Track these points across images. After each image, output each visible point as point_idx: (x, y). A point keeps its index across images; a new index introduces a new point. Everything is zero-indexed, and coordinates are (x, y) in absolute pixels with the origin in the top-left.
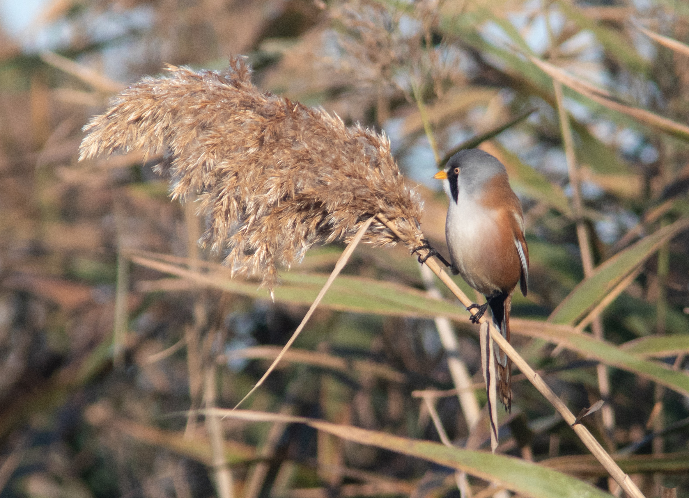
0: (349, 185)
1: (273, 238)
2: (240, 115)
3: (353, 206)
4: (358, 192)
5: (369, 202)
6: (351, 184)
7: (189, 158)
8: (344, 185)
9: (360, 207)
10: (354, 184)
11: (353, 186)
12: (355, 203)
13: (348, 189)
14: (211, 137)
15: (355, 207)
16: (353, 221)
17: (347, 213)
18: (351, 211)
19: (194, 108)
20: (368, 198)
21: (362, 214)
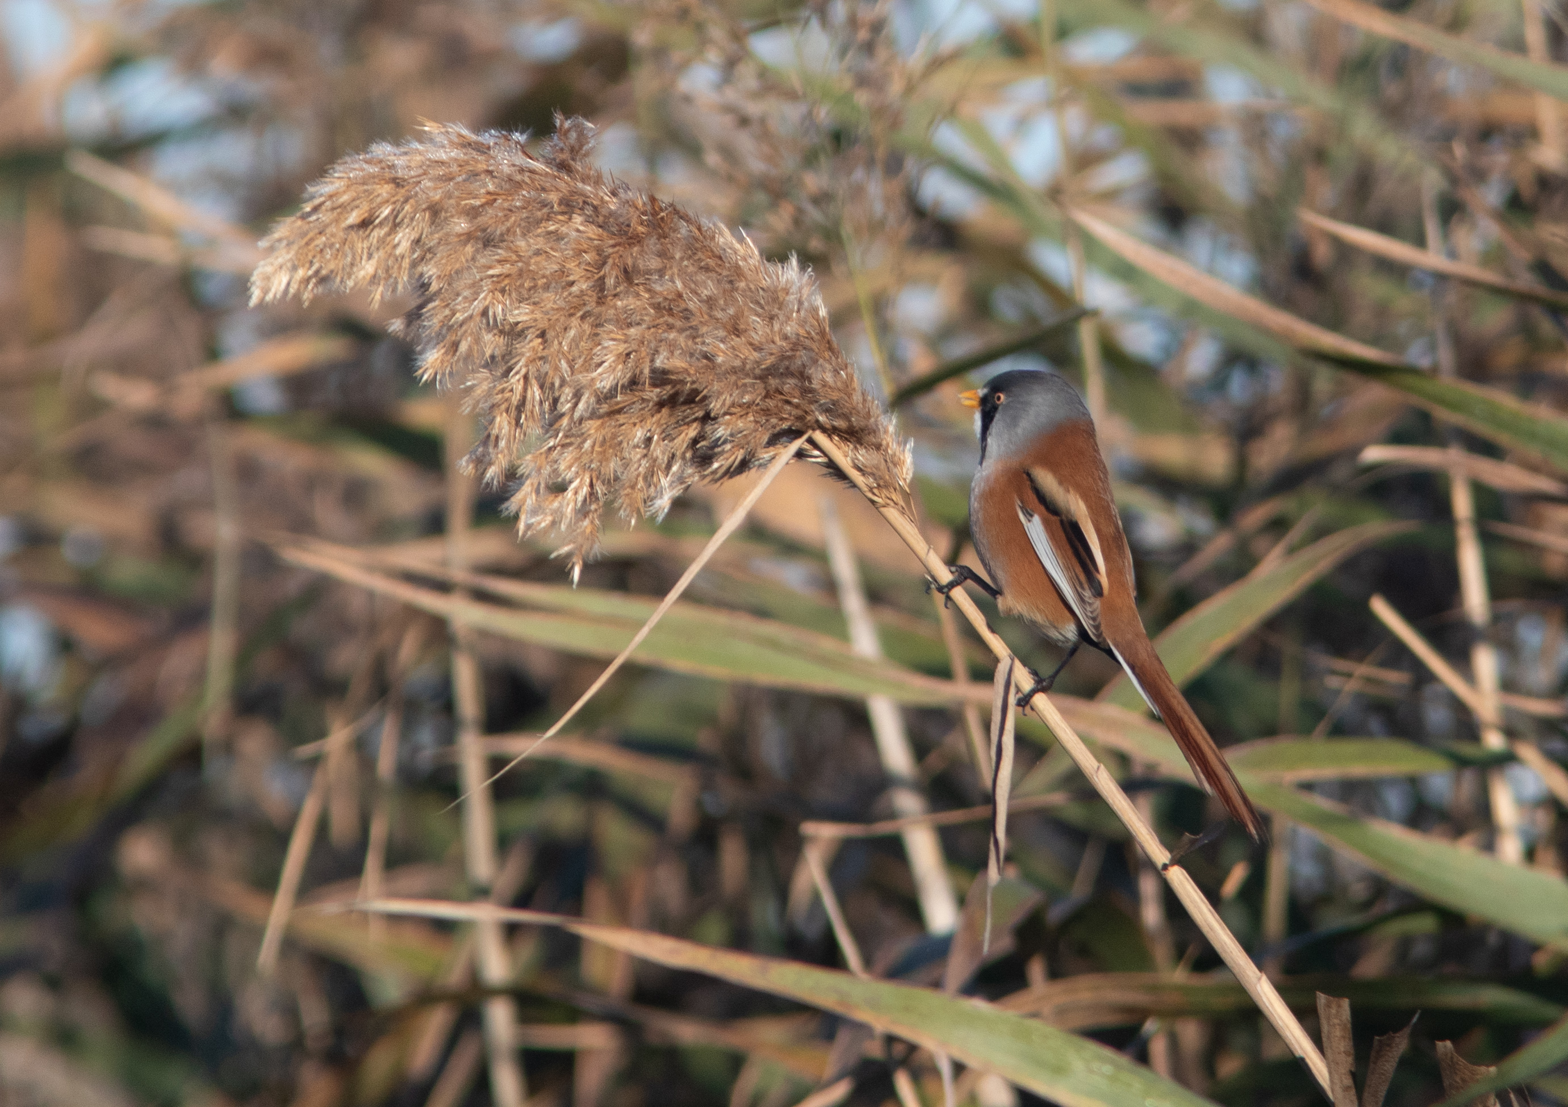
1: (604, 464)
2: (558, 223)
3: (762, 410)
5: (797, 406)
7: (457, 301)
8: (747, 365)
9: (776, 414)
12: (766, 404)
14: (499, 261)
15: (767, 412)
16: (760, 440)
17: (750, 421)
18: (759, 419)
19: (471, 204)
21: (781, 429)
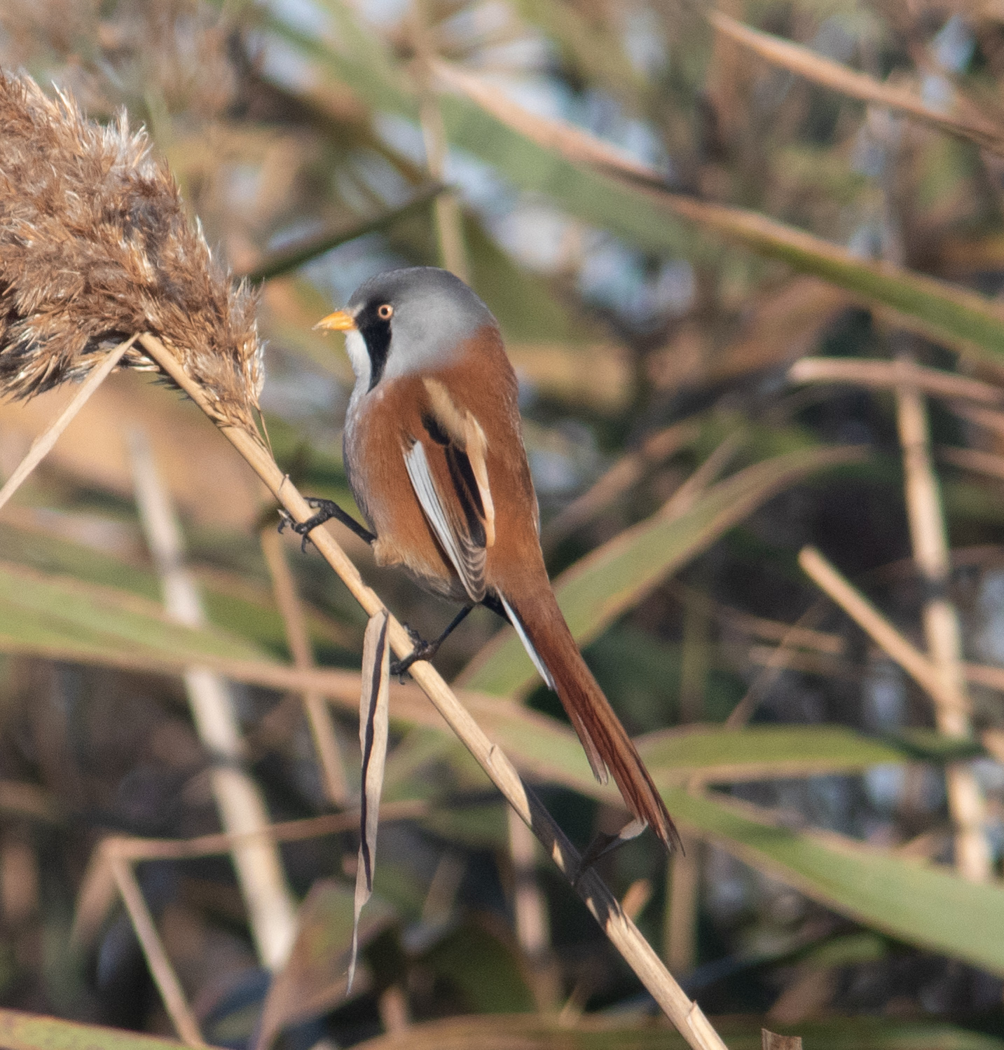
0: (78, 255)
3: (80, 308)
4: (97, 274)
6: (82, 253)
8: (66, 253)
10: (90, 253)
12: (85, 300)
16: (78, 344)
17: (64, 322)
18: (76, 318)
20: (120, 292)
21: (102, 332)
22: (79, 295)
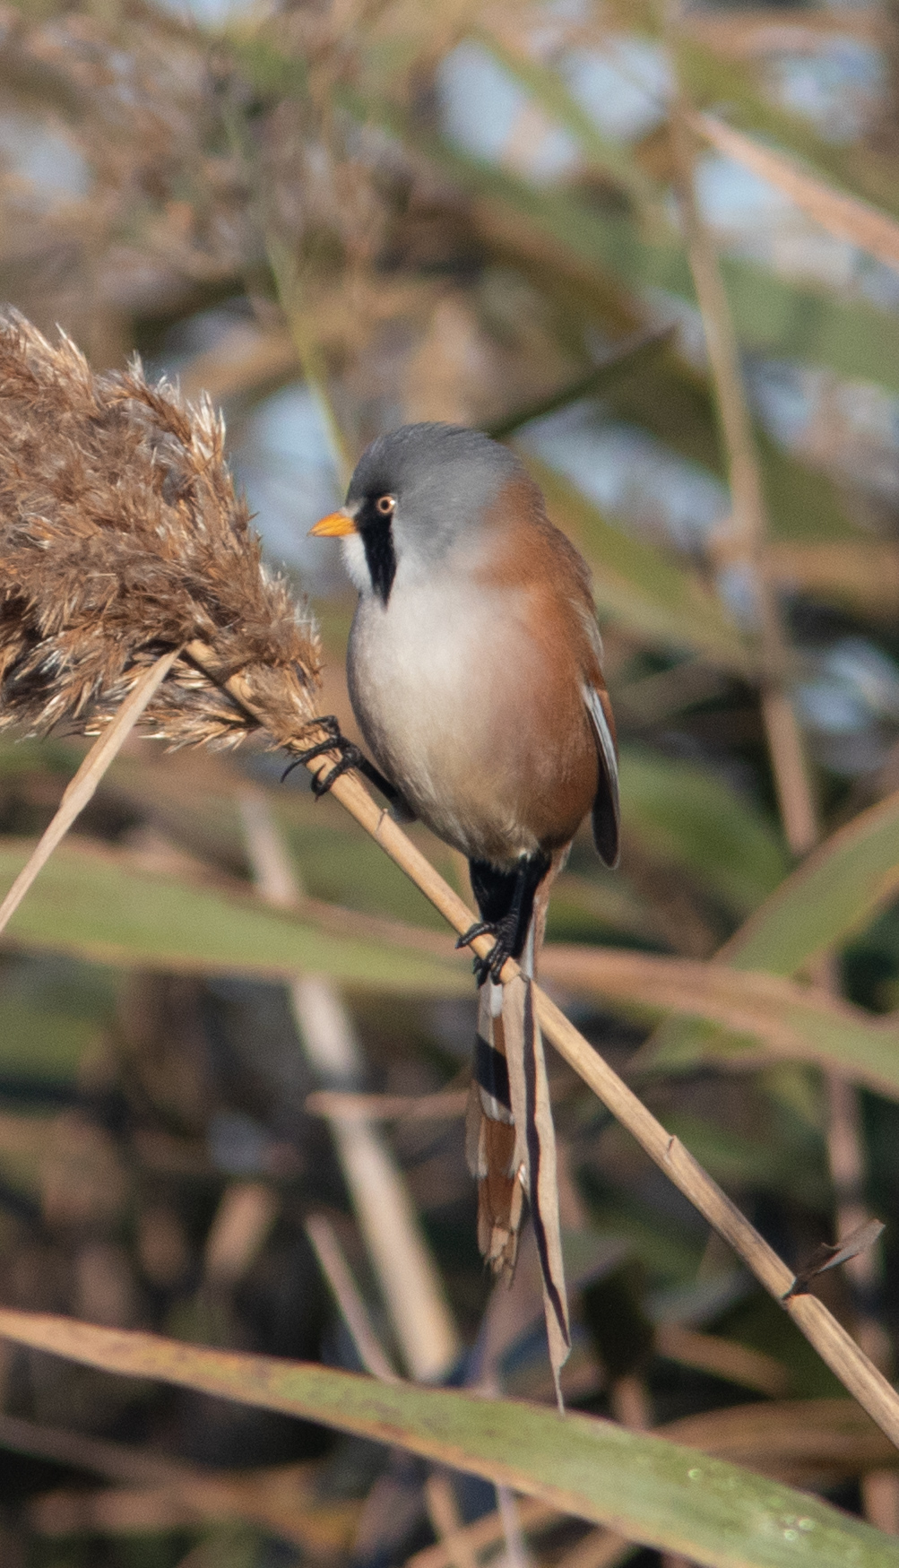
0: (108, 551)
3: (116, 618)
4: (133, 573)
5: (166, 606)
6: (112, 550)
8: (93, 551)
9: (137, 621)
10: (122, 547)
11: (117, 553)
12: (122, 607)
13: (104, 564)
15: (122, 619)
16: (115, 663)
17: (98, 637)
18: (111, 632)
21: (144, 643)
22: (114, 601)
